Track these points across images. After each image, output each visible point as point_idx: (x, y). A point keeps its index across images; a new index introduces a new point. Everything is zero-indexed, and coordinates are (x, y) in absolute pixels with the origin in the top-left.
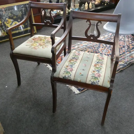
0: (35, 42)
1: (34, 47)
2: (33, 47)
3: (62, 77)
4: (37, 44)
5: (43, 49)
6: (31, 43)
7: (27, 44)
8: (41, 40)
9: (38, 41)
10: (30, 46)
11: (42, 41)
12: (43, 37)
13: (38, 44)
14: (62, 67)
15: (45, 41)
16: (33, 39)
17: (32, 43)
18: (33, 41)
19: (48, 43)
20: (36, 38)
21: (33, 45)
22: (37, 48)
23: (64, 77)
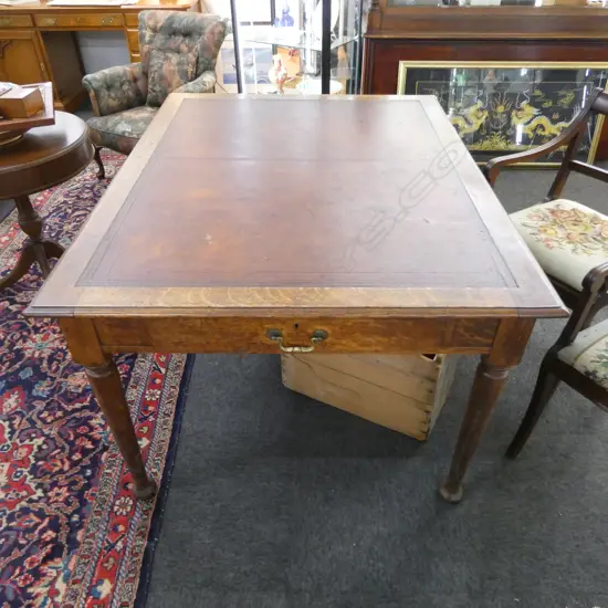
0: (555, 222)
1: (547, 240)
2: (543, 236)
3: (582, 371)
4: (558, 231)
5: (573, 256)
6: (541, 223)
7: (528, 222)
8: (577, 222)
9: (564, 224)
10: (536, 231)
11: (580, 229)
12: (585, 216)
13: (561, 233)
14: (599, 340)
15: (590, 232)
16: (553, 212)
17: (543, 223)
18: (551, 217)
19: (599, 241)
20: (562, 212)
21: (545, 231)
22: (555, 244)
23: (588, 373)
